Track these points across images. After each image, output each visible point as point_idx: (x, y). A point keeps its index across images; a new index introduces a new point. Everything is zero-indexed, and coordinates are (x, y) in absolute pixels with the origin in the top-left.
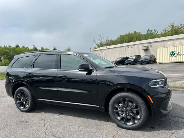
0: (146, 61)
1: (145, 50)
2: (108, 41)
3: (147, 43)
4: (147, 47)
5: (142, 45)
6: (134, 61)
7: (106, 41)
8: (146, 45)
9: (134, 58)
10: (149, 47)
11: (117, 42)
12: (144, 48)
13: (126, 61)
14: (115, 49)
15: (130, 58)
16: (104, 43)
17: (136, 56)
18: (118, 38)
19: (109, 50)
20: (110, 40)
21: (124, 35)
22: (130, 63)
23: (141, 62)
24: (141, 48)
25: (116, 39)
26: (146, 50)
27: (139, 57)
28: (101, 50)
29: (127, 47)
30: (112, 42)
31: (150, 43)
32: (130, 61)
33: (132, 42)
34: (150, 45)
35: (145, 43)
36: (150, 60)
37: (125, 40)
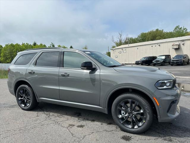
0: (179, 62)
1: (176, 49)
2: (128, 40)
3: (179, 41)
4: (179, 45)
5: (172, 43)
6: (163, 61)
7: (125, 39)
8: (178, 43)
9: (164, 57)
10: (182, 45)
11: (138, 40)
12: (175, 46)
13: (153, 61)
14: (139, 47)
15: (158, 58)
16: (123, 41)
17: (165, 56)
18: (139, 36)
19: (132, 48)
20: (130, 38)
21: (145, 33)
22: (159, 64)
23: (172, 63)
24: (171, 47)
25: (137, 37)
26: (178, 49)
27: (168, 56)
28: (122, 49)
29: (154, 46)
30: (132, 40)
31: (183, 41)
32: (159, 61)
33: (154, 40)
34: (183, 43)
35: (176, 41)
36: (184, 61)
37: (147, 38)
